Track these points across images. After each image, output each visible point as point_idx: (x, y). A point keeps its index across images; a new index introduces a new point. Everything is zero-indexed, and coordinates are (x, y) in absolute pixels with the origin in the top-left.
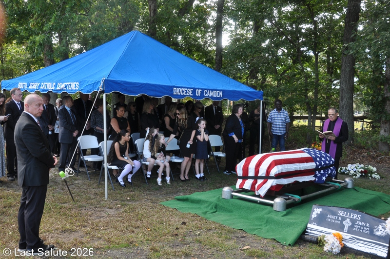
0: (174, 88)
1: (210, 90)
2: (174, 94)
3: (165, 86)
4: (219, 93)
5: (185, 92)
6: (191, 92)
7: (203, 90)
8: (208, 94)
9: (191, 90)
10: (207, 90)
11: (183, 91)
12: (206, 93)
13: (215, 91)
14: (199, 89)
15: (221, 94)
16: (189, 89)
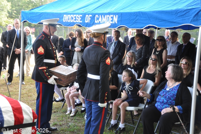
0: (65, 16)
1: (102, 14)
2: (64, 21)
3: (57, 13)
4: (112, 18)
5: (74, 18)
6: (80, 19)
7: (94, 15)
8: (100, 20)
9: (80, 16)
10: (99, 14)
11: (72, 18)
12: (98, 19)
13: (108, 16)
14: (89, 14)
15: (116, 19)
16: (77, 15)
